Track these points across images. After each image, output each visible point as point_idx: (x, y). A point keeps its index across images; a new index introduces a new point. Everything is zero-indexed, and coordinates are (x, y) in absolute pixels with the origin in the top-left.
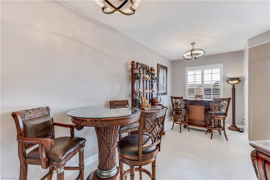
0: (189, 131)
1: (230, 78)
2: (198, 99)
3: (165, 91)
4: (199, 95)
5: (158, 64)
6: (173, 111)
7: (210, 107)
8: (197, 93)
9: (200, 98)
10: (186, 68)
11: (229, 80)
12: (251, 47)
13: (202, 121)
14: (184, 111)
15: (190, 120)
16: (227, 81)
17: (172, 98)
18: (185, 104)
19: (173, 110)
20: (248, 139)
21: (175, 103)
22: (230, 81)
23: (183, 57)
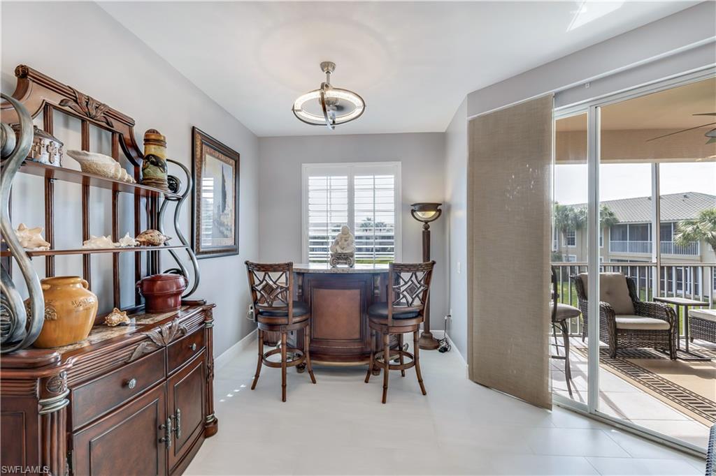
0: (314, 382)
1: (419, 204)
2: (342, 267)
3: (229, 242)
4: (345, 254)
5: (193, 128)
6: (256, 320)
7: (376, 291)
8: (338, 247)
9: (346, 263)
10: (304, 165)
11: (417, 208)
12: (475, 116)
13: (354, 340)
14: (295, 318)
15: (316, 342)
16: (413, 211)
17: (252, 268)
18: (301, 287)
19: (258, 313)
20: (468, 377)
21: (263, 288)
22: (418, 213)
23: (293, 110)
